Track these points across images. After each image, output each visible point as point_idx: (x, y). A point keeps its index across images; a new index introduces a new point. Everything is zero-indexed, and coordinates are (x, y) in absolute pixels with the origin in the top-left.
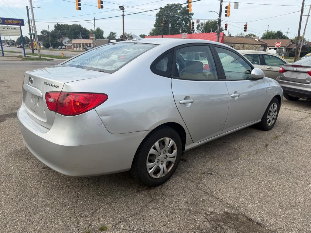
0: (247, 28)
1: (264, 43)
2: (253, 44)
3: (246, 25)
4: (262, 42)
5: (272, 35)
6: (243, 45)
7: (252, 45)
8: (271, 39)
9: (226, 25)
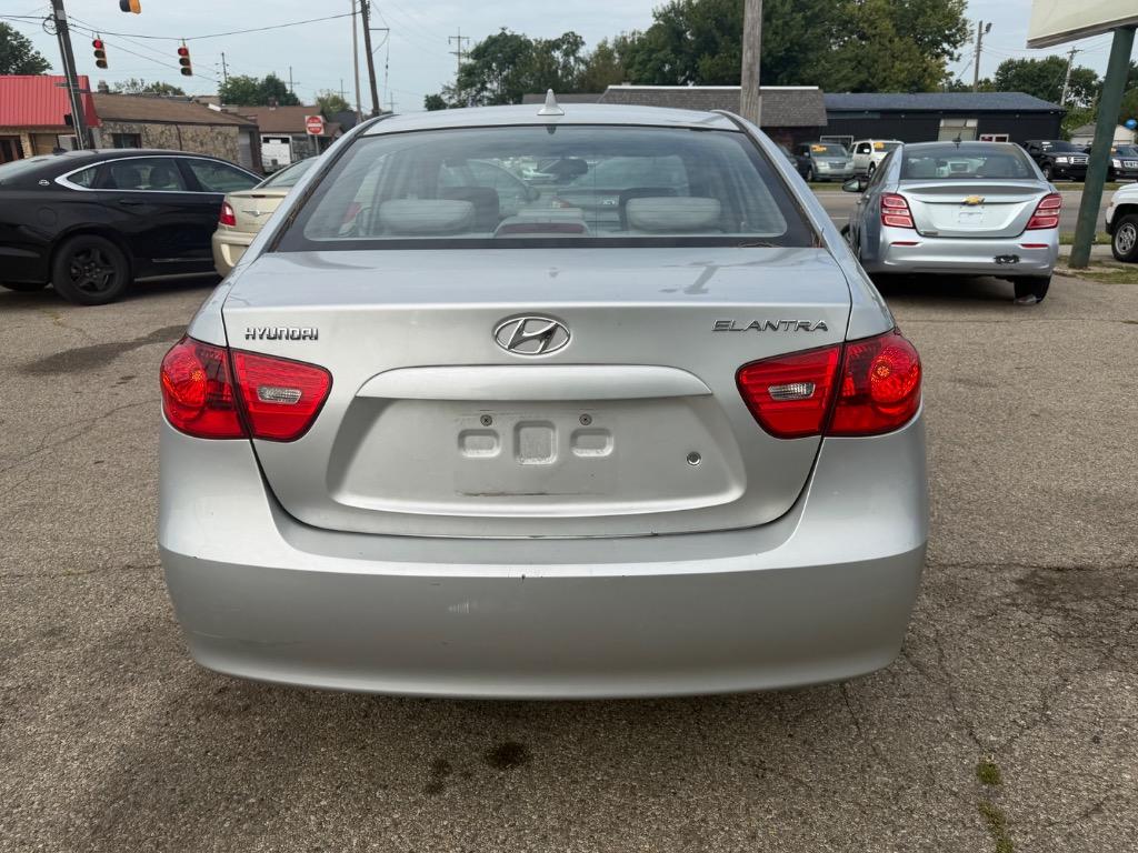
0: (192, 61)
1: (245, 118)
2: (211, 125)
3: (183, 52)
4: (235, 114)
5: (251, 90)
6: (174, 127)
7: (208, 128)
8: (251, 105)
9: (98, 44)
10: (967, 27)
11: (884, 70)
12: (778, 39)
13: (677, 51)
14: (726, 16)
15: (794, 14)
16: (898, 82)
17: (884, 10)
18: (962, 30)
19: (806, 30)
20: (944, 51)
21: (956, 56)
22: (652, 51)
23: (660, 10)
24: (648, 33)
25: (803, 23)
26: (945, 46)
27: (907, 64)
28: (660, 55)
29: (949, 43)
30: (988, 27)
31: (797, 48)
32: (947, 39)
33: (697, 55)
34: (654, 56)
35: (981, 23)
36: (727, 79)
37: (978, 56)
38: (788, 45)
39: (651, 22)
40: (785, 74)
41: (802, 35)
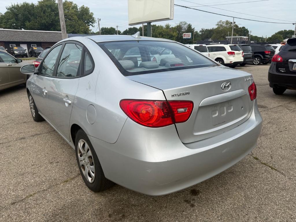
10: (94, 19)
11: (78, 28)
12: (49, 19)
13: (17, 20)
14: (31, 11)
15: (52, 12)
16: (82, 32)
17: (74, 13)
18: (93, 20)
19: (56, 17)
20: (90, 25)
21: (93, 26)
22: (8, 19)
23: (8, 7)
24: (5, 14)
25: (55, 15)
26: (90, 23)
27: (83, 27)
28: (12, 20)
29: (91, 23)
30: (100, 19)
31: (54, 21)
32: (91, 22)
33: (24, 21)
34: (9, 21)
35: (98, 19)
36: (35, 29)
37: (99, 26)
38: (52, 20)
39: (6, 11)
40: (52, 28)
41: (55, 18)
